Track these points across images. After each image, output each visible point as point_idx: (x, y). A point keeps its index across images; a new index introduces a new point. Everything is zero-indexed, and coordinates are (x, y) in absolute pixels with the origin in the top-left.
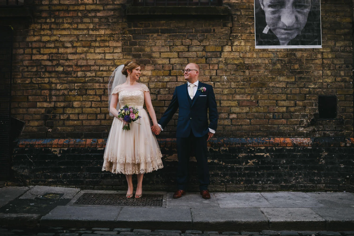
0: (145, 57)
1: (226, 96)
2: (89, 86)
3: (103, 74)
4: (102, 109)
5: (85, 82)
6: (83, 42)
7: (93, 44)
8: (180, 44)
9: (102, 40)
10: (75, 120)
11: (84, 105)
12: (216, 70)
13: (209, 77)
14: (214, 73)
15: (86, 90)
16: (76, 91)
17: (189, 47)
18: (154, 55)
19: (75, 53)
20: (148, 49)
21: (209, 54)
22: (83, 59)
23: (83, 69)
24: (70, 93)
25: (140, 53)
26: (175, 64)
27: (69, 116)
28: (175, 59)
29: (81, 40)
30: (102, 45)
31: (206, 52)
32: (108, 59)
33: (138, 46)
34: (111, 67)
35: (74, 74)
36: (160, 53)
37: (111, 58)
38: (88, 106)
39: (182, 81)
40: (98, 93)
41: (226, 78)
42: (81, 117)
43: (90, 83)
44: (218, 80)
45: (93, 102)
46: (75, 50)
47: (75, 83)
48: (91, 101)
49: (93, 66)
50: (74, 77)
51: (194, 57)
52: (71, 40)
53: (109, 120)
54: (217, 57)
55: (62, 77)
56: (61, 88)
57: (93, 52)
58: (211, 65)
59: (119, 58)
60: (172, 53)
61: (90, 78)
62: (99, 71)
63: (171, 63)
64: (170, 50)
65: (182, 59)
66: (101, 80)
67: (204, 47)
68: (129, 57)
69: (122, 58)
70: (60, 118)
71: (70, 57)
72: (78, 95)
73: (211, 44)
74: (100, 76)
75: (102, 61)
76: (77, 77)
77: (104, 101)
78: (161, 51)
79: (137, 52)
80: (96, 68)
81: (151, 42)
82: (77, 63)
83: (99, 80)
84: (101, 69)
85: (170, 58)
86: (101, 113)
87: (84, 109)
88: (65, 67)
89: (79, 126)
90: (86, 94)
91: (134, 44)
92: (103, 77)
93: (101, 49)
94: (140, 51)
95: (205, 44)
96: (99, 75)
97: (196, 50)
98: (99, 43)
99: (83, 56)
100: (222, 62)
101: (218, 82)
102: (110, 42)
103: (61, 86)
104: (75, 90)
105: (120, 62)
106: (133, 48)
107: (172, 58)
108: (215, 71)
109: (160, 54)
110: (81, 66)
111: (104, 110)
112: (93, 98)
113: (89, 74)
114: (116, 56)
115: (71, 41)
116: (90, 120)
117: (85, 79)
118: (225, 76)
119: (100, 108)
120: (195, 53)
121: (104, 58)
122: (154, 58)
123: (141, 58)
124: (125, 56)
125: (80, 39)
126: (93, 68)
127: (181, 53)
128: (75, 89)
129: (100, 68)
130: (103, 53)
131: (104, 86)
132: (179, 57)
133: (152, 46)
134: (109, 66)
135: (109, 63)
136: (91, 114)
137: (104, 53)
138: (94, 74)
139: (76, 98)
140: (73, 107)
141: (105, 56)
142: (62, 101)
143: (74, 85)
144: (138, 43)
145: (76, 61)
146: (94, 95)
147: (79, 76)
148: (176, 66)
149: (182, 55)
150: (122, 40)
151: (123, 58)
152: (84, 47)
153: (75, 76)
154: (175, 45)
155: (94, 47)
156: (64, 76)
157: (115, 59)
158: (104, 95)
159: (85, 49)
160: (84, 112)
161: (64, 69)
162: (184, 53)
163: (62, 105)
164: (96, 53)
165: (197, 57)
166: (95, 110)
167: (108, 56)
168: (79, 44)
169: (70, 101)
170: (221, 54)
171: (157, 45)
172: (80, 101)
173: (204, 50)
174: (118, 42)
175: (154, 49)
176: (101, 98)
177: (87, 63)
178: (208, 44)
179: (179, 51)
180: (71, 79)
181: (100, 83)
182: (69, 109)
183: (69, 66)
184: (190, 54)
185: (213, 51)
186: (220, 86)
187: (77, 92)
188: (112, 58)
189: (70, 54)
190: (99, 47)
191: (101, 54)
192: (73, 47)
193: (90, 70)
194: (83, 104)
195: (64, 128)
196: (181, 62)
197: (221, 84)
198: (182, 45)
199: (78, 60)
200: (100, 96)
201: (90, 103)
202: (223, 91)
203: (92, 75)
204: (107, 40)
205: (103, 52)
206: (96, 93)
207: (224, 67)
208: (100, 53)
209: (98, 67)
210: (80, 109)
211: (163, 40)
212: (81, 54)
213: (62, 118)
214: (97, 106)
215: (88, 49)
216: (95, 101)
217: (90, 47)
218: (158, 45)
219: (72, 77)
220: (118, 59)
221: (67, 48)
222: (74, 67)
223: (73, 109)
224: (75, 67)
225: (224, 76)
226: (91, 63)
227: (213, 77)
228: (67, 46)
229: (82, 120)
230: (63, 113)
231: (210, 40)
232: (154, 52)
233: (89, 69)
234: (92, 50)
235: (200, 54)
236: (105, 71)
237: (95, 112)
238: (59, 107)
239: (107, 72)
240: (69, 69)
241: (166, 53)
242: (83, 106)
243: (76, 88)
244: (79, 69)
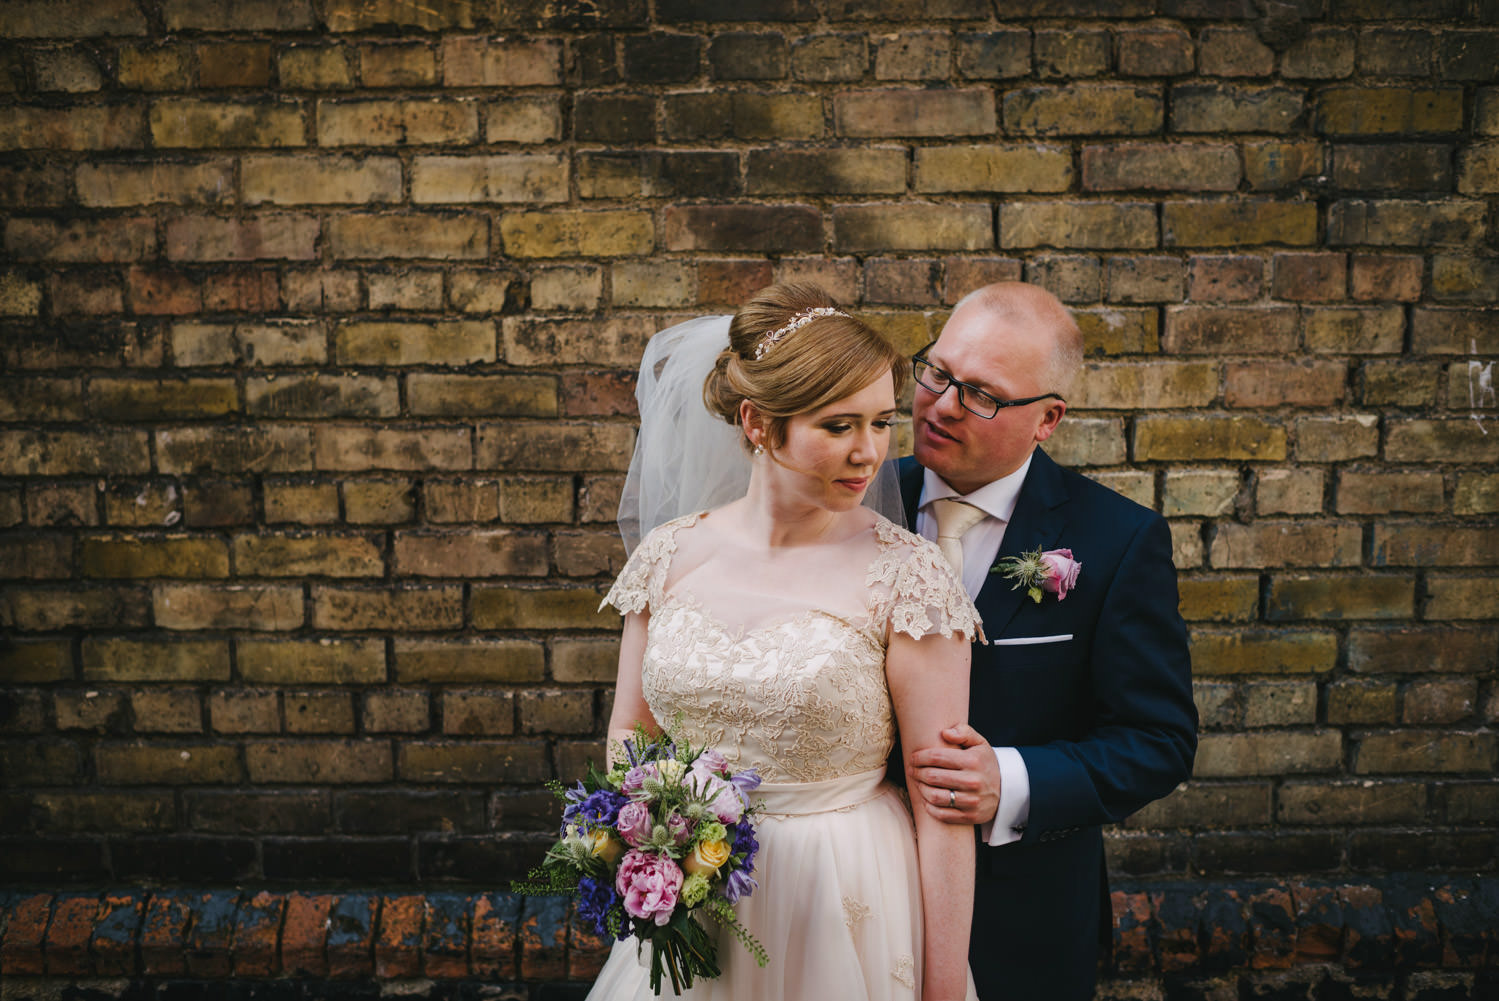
0: (771, 186)
1: (1471, 536)
2: (278, 451)
3: (393, 345)
4: (403, 646)
5: (240, 417)
6: (201, 50)
7: (296, 67)
8: (1090, 69)
9: (379, 29)
10: (184, 739)
11: (249, 612)
12: (1408, 308)
13: (1338, 367)
14: (1384, 332)
15: (257, 483)
16: (171, 494)
17: (1172, 89)
18: (857, 166)
19: (139, 155)
20: (797, 115)
21: (1352, 163)
22: (214, 208)
23: (220, 295)
24: (119, 514)
25: (728, 148)
26: (1043, 247)
27: (126, 703)
28: (1044, 207)
29: (187, 33)
30: (376, 70)
31: (1322, 137)
32: (434, 209)
33: (705, 88)
34: (466, 282)
35: (143, 343)
36: (913, 145)
37: (464, 194)
38: (285, 624)
39: (1106, 402)
40: (358, 514)
41: (1485, 376)
42: (227, 713)
43: (281, 419)
44: (1415, 398)
45: (323, 592)
46: (135, 120)
47: (161, 418)
48: (307, 583)
49: (306, 267)
50: (145, 373)
51: (1220, 185)
52: (87, 28)
53: (468, 737)
54: (1417, 189)
55: (34, 373)
56: (33, 464)
57: (296, 138)
58: (1364, 262)
59: (538, 192)
60: (1022, 151)
61: (284, 382)
62: (363, 312)
63: (1009, 239)
64: (1000, 122)
65: (1106, 209)
66: (384, 395)
67: (1308, 98)
68: (624, 187)
69: (560, 195)
70: (51, 721)
71: (96, 188)
72: (198, 529)
73: (1378, 63)
74: (370, 361)
75: (382, 225)
76: (167, 367)
77: (417, 578)
78: (923, 127)
79: (700, 138)
80: (338, 288)
81: (827, 48)
82: (161, 245)
83: (362, 395)
84: (381, 293)
85: (997, 198)
86: (393, 679)
87: (247, 650)
88: (54, 285)
89: (219, 784)
90: (256, 521)
91: (678, 63)
92: (402, 373)
93: (367, 112)
94: (730, 134)
95: (1316, 69)
96: (361, 351)
97: (1232, 125)
98: (351, 59)
99: (208, 177)
100: (1465, 237)
101: (1421, 411)
102: (453, 45)
103: (34, 453)
104: (162, 489)
105: (548, 233)
106: (661, 107)
107: (1017, 196)
108: (1395, 319)
109: (911, 155)
110: (196, 274)
111: (419, 656)
112: (320, 556)
113: (269, 343)
114: (506, 178)
115: (94, 41)
116: (301, 736)
117: (241, 387)
118: (1484, 359)
119: (388, 636)
120: (1225, 149)
121: (396, 197)
122: (856, 197)
123: (737, 192)
124: (592, 175)
125: (176, 22)
126: (303, 289)
127: (1100, 149)
128: (156, 480)
129: (364, 293)
130: (386, 152)
131: (412, 450)
132: (1077, 189)
133: (834, 82)
134: (447, 269)
135: (445, 240)
136: (312, 686)
137: (403, 151)
138: (315, 346)
139: (171, 559)
140: (151, 632)
141: (407, 181)
142: (52, 584)
143: (151, 441)
144: (713, 55)
145: (150, 222)
146: (325, 527)
147: (186, 362)
148: (1049, 267)
149: (1110, 171)
150: (559, 25)
151: (575, 199)
152: (216, 93)
153: (150, 357)
154: (1045, 73)
155: (300, 90)
156: (53, 360)
157: (499, 207)
158: (413, 523)
159: (227, 116)
160: (246, 672)
161: (45, 304)
162: (1132, 153)
163: (61, 609)
164: (328, 152)
165: (1244, 184)
166: (340, 652)
167: (437, 183)
168: (163, 69)
169: (128, 582)
170: (1455, 164)
171: (881, 72)
172: (205, 578)
173: (1303, 126)
174: (524, 42)
175: (856, 112)
176: (388, 554)
177: (252, 241)
178: (1345, 64)
179: (1080, 128)
180: (120, 385)
181: (372, 420)
182: (116, 643)
183: (104, 274)
184: (1183, 157)
185: (1391, 128)
186: (1435, 446)
187: (178, 505)
188: (477, 197)
189: (98, 157)
190: (352, 94)
191: (373, 162)
192: (116, 95)
193: (282, 310)
194: (243, 603)
195: (93, 800)
196: (1097, 230)
197: (1443, 434)
198: (1113, 70)
199: (166, 214)
200: (383, 536)
201: (297, 595)
202: (1449, 494)
203: (297, 352)
204: (421, 31)
205: (390, 139)
206: (342, 510)
207: (1476, 280)
208: (358, 154)
209: (352, 284)
210: (212, 649)
211: (935, 30)
212: (188, 157)
213: (66, 718)
214: (363, 620)
215: (249, 112)
216: (338, 583)
217: (268, 92)
218: (896, 73)
219: (125, 370)
220: (531, 208)
221: (63, 102)
222: (133, 277)
223: (157, 648)
224: (148, 285)
225: (1475, 364)
226: (291, 240)
227: (1373, 373)
228: (60, 84)
229: (239, 741)
230: (76, 682)
231: (1369, 29)
232: (856, 141)
233: (271, 299)
234: (291, 127)
235: (1270, 156)
236: (412, 316)
237: (347, 669)
238: (33, 632)
239: (431, 323)
240: (98, 301)
241: (965, 151)
242: (239, 622)
243: (165, 467)
244: (181, 301)
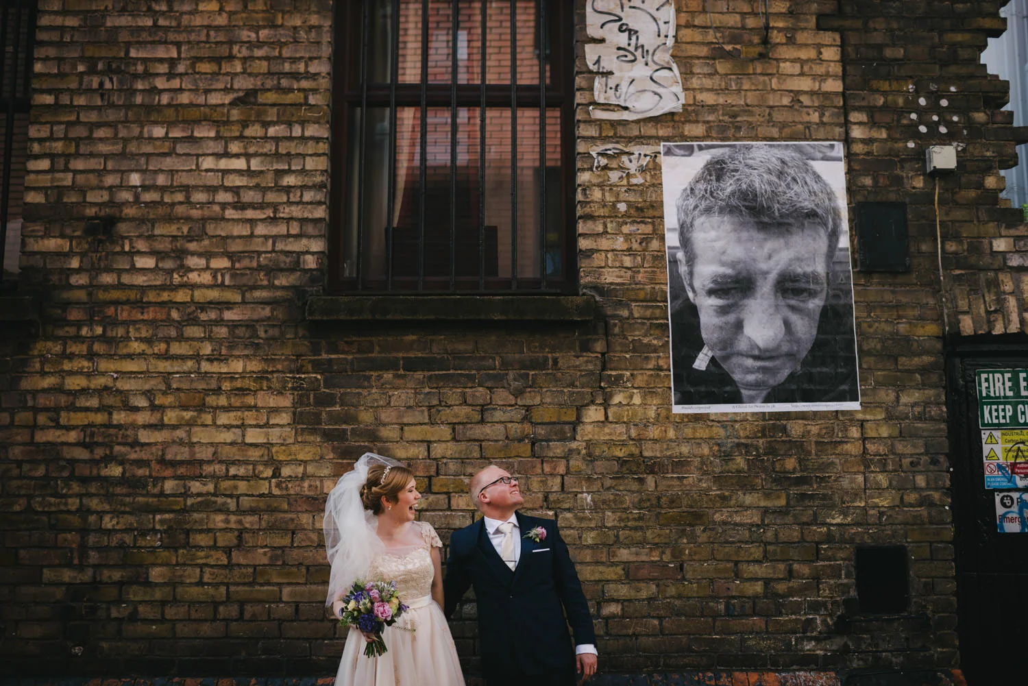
0: (357, 438)
1: (588, 551)
2: (196, 522)
3: (236, 487)
4: (232, 588)
5: (184, 510)
6: (182, 395)
7: (211, 400)
8: (457, 403)
9: (238, 389)
10: (153, 622)
11: (181, 576)
12: (562, 476)
13: (540, 496)
14: (555, 484)
15: (187, 533)
16: (159, 536)
17: (483, 409)
18: (385, 432)
19: (159, 426)
20: (366, 417)
21: (541, 431)
22: (181, 443)
23: (181, 471)
24: (141, 542)
25: (344, 427)
26: (443, 458)
27: (136, 609)
28: (444, 445)
29: (178, 389)
30: (236, 401)
31: (532, 423)
32: (251, 445)
33: (338, 408)
34: (261, 468)
35: (154, 486)
36: (402, 426)
37: (261, 440)
38: (193, 580)
39: (464, 507)
40: (220, 543)
41: (589, 498)
42: (170, 612)
43: (197, 511)
44: (566, 506)
45: (207, 570)
46: (159, 415)
47: (157, 511)
48: (201, 566)
49: (209, 462)
50: (154, 496)
51: (500, 438)
52: (147, 387)
53: (252, 621)
54: (563, 439)
55: (117, 495)
56: (113, 525)
57: (209, 422)
58: (547, 462)
59: (284, 440)
60: (437, 428)
61: (199, 499)
62: (227, 477)
63: (433, 455)
64: (430, 419)
65: (463, 446)
66: (232, 504)
67: (527, 411)
68: (312, 438)
69: (291, 441)
70: (109, 615)
71: (144, 437)
72: (165, 547)
73: (548, 400)
74: (228, 493)
75: (234, 449)
76: (162, 494)
77: (239, 565)
78: (405, 420)
79: (336, 424)
80: (219, 469)
81: (376, 396)
82: (163, 455)
83: (225, 504)
84: (232, 471)
85: (429, 443)
86: (229, 599)
87: (179, 590)
88: (127, 466)
89: (163, 638)
90: (186, 545)
91: (328, 400)
92: (238, 497)
93: (232, 414)
94: (345, 423)
95: (529, 402)
96: (225, 489)
97: (502, 419)
98: (228, 398)
99: (181, 433)
100: (579, 454)
101: (569, 510)
102: (260, 394)
103: (114, 522)
104: (156, 534)
105: (287, 452)
106: (324, 414)
107: (435, 442)
108: (559, 480)
109: (402, 429)
110: (174, 464)
111: (237, 592)
112: (207, 557)
113: (196, 486)
114: (275, 435)
115: (148, 391)
116: (195, 620)
117: (185, 501)
118: (588, 493)
119: (227, 585)
120: (500, 427)
121: (240, 441)
122: (384, 442)
123: (347, 440)
124: (302, 434)
125: (174, 386)
126: (208, 469)
127: (461, 427)
128: (154, 531)
129: (227, 470)
130: (237, 427)
131: (240, 522)
132: (454, 439)
133: (378, 407)
134: (254, 464)
135: (254, 454)
136: (200, 602)
137: (243, 426)
138: (210, 487)
139: (156, 558)
140: (148, 584)
141: (244, 436)
142: (115, 566)
143: (154, 518)
144: (340, 398)
145: (160, 447)
146: (210, 548)
147: (168, 492)
148: (445, 464)
149: (464, 434)
150: (293, 389)
151: (296, 442)
152: (185, 407)
153: (156, 490)
154: (443, 404)
155: (212, 407)
156: (124, 491)
157: (272, 444)
158: (239, 547)
159: (187, 415)
160: (178, 597)
161: (124, 473)
162: (471, 428)
163: (117, 575)
164: (219, 426)
165: (507, 438)
166: (211, 590)
167: (253, 436)
168: (170, 400)
169: (141, 566)
170: (574, 430)
171: (392, 404)
172: (167, 565)
173: (526, 419)
174: (282, 394)
175: (384, 416)
176: (229, 557)
177: (193, 453)
178: (537, 400)
179: (455, 421)
180: (146, 499)
181: (227, 512)
182: (135, 587)
183: (140, 463)
184: (487, 429)
185: (553, 420)
186: (574, 521)
187: (161, 540)
188: (265, 441)
189: (145, 427)
190: (228, 409)
191: (233, 430)
192: (154, 408)
193: (201, 476)
194: (178, 573)
195: (120, 644)
196: (460, 452)
197: (576, 517)
198: (465, 403)
199: (165, 445)
200: (228, 551)
201: (198, 570)
202: (580, 538)
203: (204, 489)
204: (250, 390)
205: (239, 423)
206: (215, 542)
207: (584, 467)
208: (228, 427)
209: (224, 468)
210: (167, 589)
211: (409, 391)
212: (174, 427)
213: (114, 614)
214: (218, 580)
215: (195, 414)
216: (212, 566)
217: (202, 408)
218: (397, 404)
219: (148, 495)
220: (282, 445)
221: (136, 409)
222: (153, 464)
223: (148, 589)
224: (158, 467)
225: (585, 495)
226: (206, 454)
227: (552, 497)
228: (136, 404)
229: (173, 621)
230: (119, 601)
231: (545, 390)
232: (384, 425)
233: (197, 473)
234: (208, 418)
235: (515, 429)
236: (242, 478)
237: (213, 596)
238: (107, 583)
239: (248, 481)
240: (140, 472)
241: (419, 428)
242: (178, 580)
243: (158, 527)
244: (169, 472)
